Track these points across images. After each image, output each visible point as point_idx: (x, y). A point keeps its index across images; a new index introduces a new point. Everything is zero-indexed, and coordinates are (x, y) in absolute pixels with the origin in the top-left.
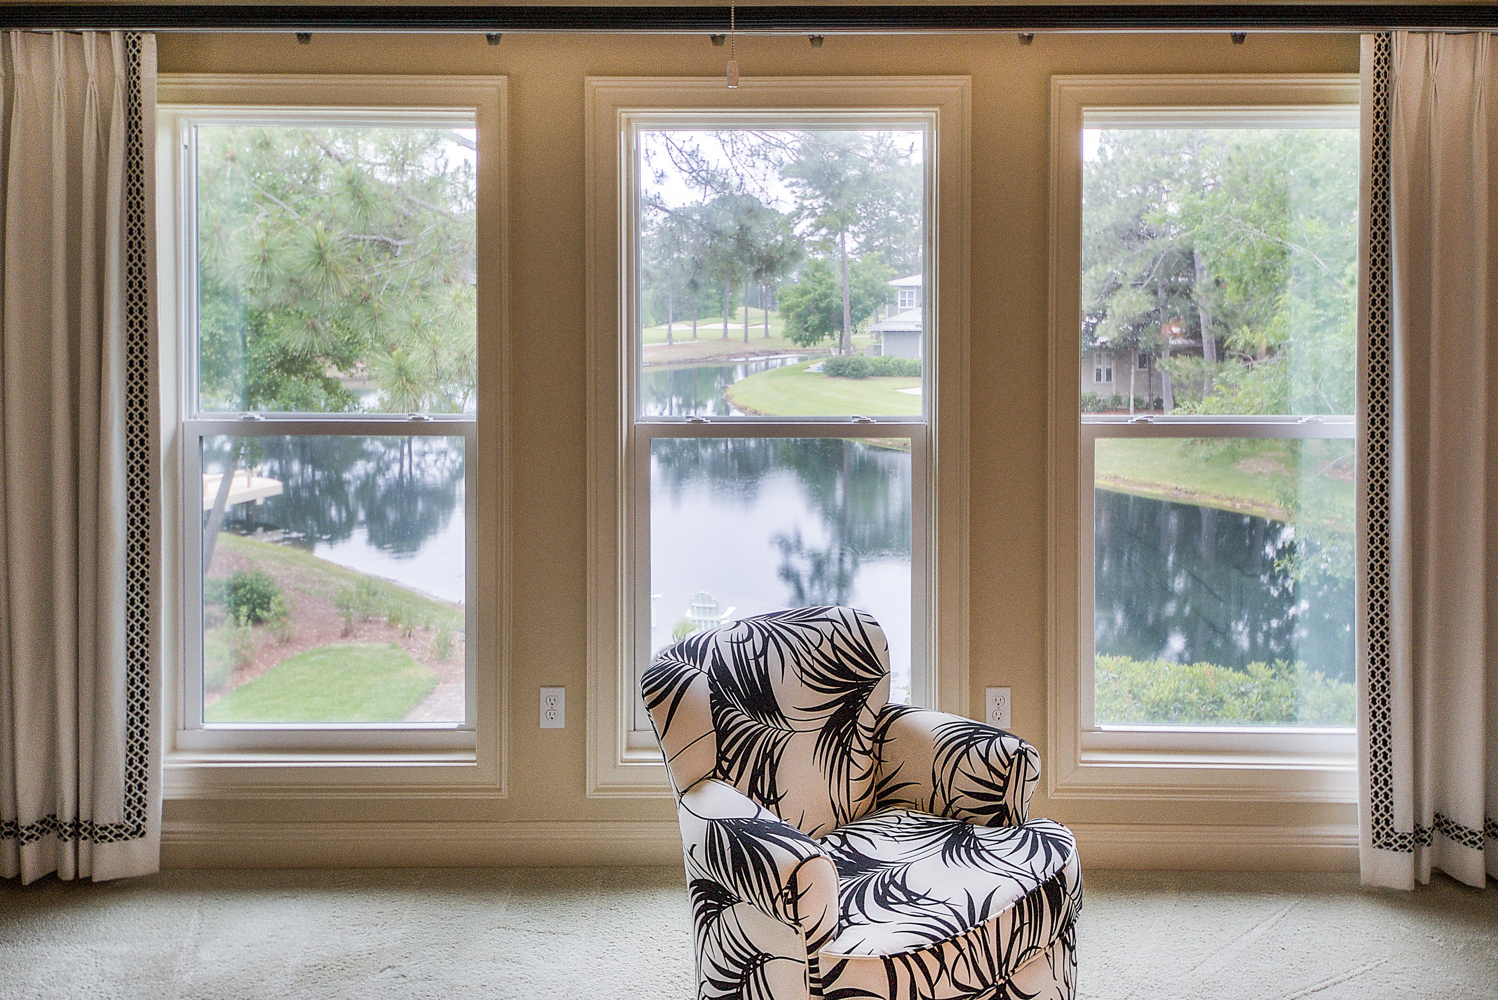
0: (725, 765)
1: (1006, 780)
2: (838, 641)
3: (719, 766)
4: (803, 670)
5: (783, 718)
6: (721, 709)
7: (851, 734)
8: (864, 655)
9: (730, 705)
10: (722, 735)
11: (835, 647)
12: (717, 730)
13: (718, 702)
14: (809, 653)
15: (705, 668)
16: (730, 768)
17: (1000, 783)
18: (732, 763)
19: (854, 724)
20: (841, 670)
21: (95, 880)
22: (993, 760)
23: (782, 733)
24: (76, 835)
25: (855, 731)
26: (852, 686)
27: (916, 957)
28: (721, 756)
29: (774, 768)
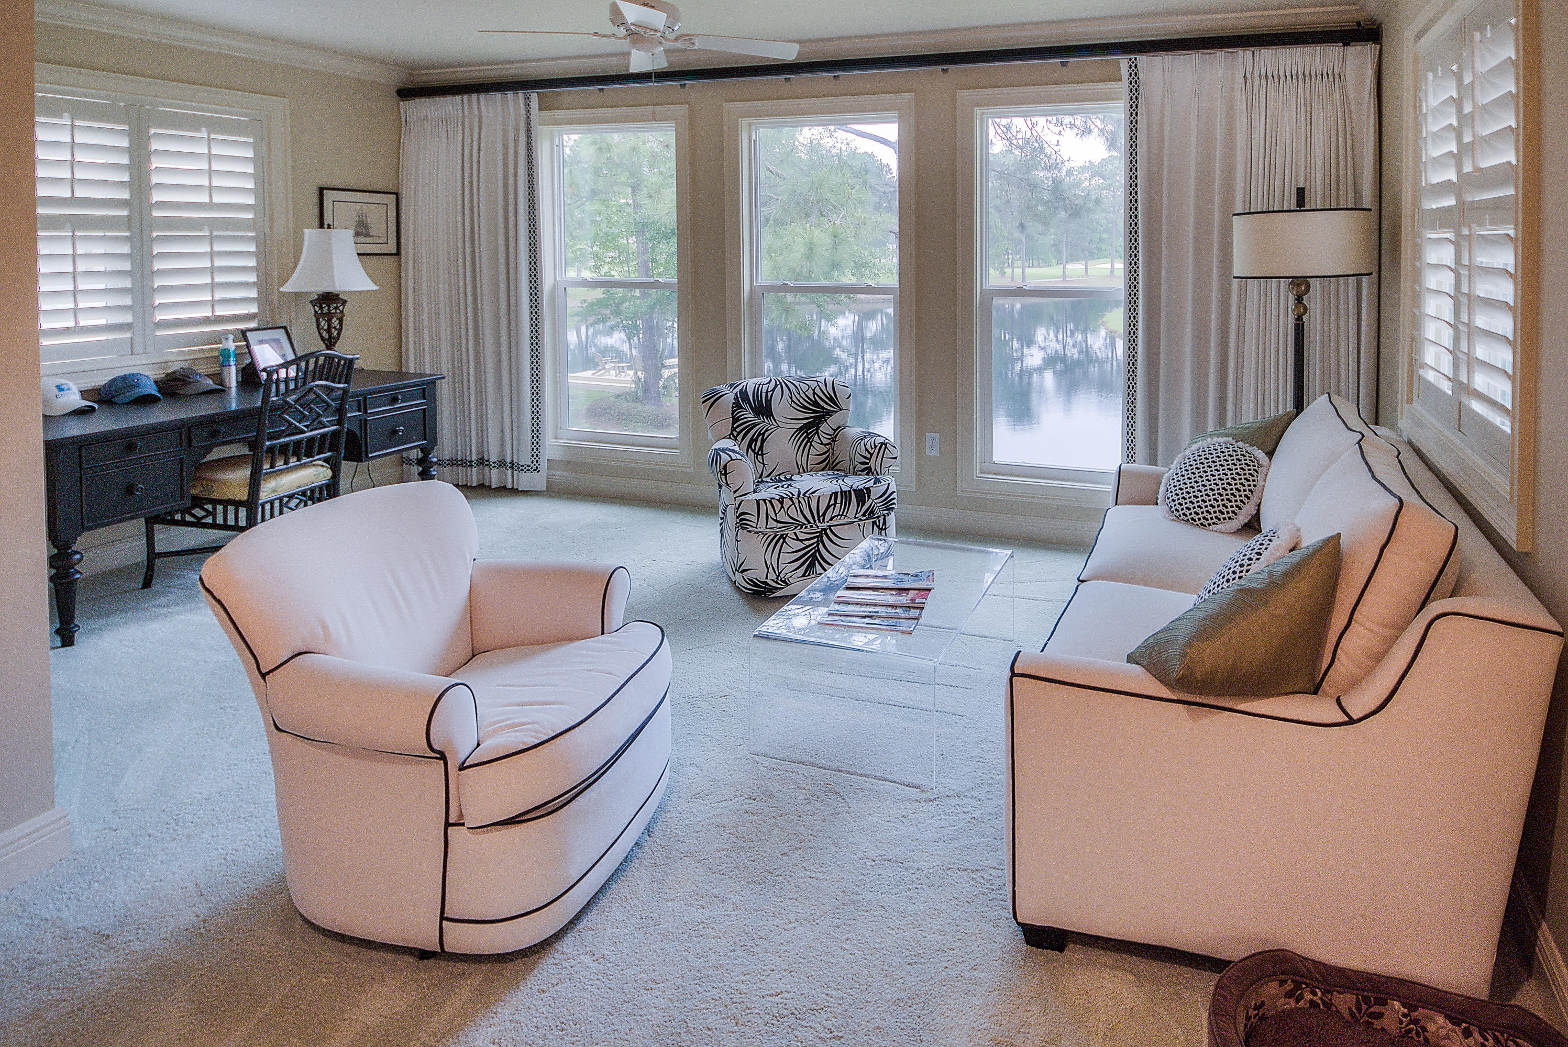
0: (735, 433)
1: (871, 455)
2: (818, 391)
3: (732, 433)
4: (792, 401)
5: (775, 420)
6: (736, 410)
7: (815, 434)
8: (831, 399)
9: (743, 408)
10: (735, 420)
11: (814, 393)
12: (733, 417)
13: (737, 405)
14: (799, 394)
15: (735, 391)
16: (738, 435)
17: (869, 456)
18: (739, 433)
19: (817, 429)
20: (815, 404)
21: (520, 489)
22: (868, 447)
23: (772, 426)
24: (512, 468)
25: (817, 433)
26: (820, 412)
27: (770, 501)
28: (733, 429)
29: (763, 441)
